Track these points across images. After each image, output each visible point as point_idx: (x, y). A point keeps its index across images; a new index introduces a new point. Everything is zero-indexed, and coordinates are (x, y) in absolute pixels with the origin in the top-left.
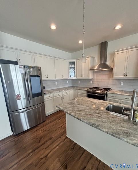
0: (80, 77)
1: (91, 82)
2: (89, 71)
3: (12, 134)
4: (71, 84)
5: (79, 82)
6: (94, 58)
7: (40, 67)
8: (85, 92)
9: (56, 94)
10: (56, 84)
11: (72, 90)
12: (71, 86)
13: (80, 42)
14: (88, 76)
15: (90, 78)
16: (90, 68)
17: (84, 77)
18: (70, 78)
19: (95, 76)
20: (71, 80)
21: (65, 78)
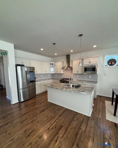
0: (56, 73)
1: (63, 75)
2: (61, 69)
3: (18, 102)
4: (51, 76)
5: (56, 75)
6: (64, 62)
7: (34, 67)
8: (59, 81)
9: (42, 82)
10: (42, 76)
11: (52, 80)
12: (51, 77)
13: (56, 54)
14: (61, 72)
15: (62, 73)
16: (61, 67)
17: (59, 73)
18: (50, 73)
19: (65, 72)
20: (51, 74)
21: (47, 73)
